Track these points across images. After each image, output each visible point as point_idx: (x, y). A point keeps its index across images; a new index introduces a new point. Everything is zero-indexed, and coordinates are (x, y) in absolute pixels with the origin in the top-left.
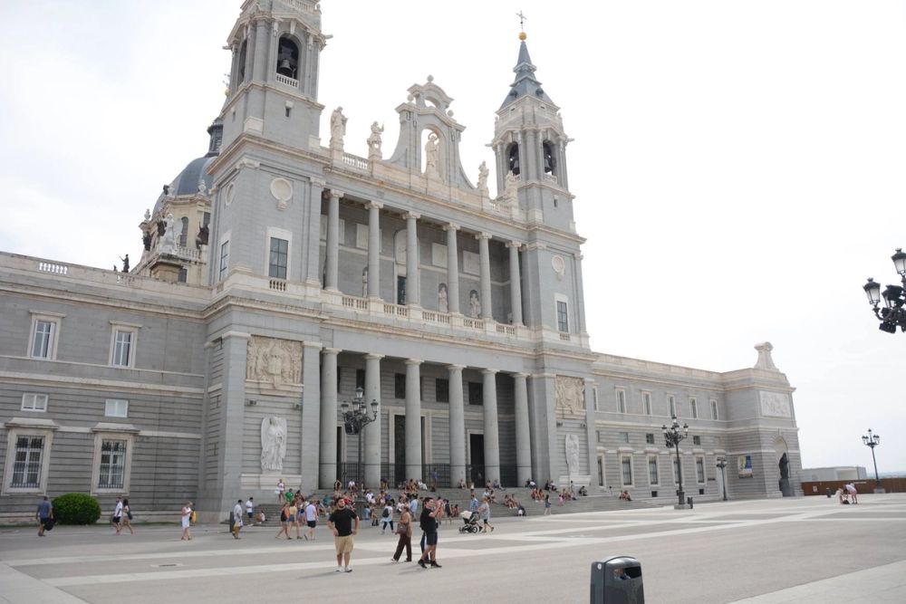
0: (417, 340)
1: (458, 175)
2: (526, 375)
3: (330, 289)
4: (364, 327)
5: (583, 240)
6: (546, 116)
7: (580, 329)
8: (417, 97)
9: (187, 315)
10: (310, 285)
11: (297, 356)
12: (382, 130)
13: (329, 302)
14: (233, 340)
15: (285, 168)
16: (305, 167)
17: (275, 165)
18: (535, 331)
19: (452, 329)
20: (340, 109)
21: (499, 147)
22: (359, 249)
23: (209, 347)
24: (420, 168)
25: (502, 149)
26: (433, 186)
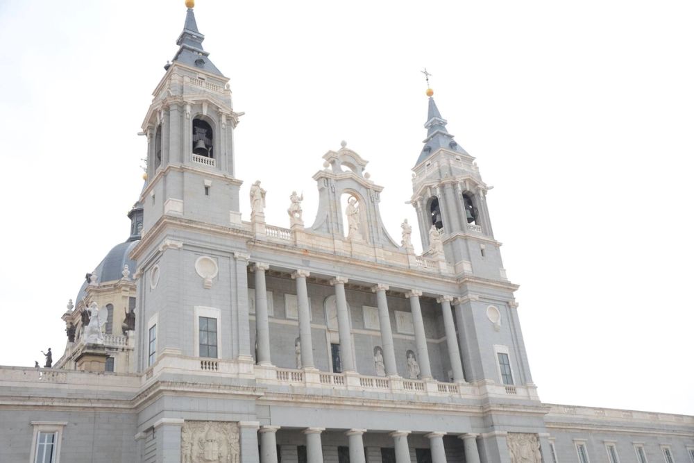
0: (357, 409)
1: (381, 236)
2: (474, 435)
3: (263, 364)
4: (301, 400)
5: (516, 287)
6: (463, 167)
7: (525, 380)
8: (333, 163)
9: (116, 406)
10: (243, 362)
11: (233, 438)
12: (302, 199)
13: (263, 377)
14: (165, 428)
15: (209, 246)
16: (229, 243)
17: (197, 243)
18: (479, 386)
19: (392, 393)
20: (258, 184)
21: (419, 203)
22: (288, 319)
23: (141, 438)
24: (343, 232)
25: (422, 204)
26: (357, 249)
